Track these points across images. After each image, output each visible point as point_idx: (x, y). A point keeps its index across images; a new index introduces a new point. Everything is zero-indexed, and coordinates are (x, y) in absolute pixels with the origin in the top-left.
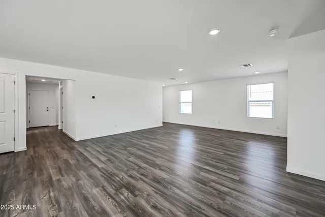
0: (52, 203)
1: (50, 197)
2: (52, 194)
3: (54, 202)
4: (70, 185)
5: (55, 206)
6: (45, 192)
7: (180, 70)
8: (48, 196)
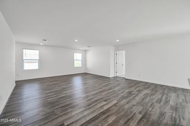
0: (153, 107)
1: (152, 109)
2: (150, 109)
3: (153, 106)
4: (140, 106)
5: (154, 105)
6: (152, 112)
7: (76, 41)
8: (152, 110)
